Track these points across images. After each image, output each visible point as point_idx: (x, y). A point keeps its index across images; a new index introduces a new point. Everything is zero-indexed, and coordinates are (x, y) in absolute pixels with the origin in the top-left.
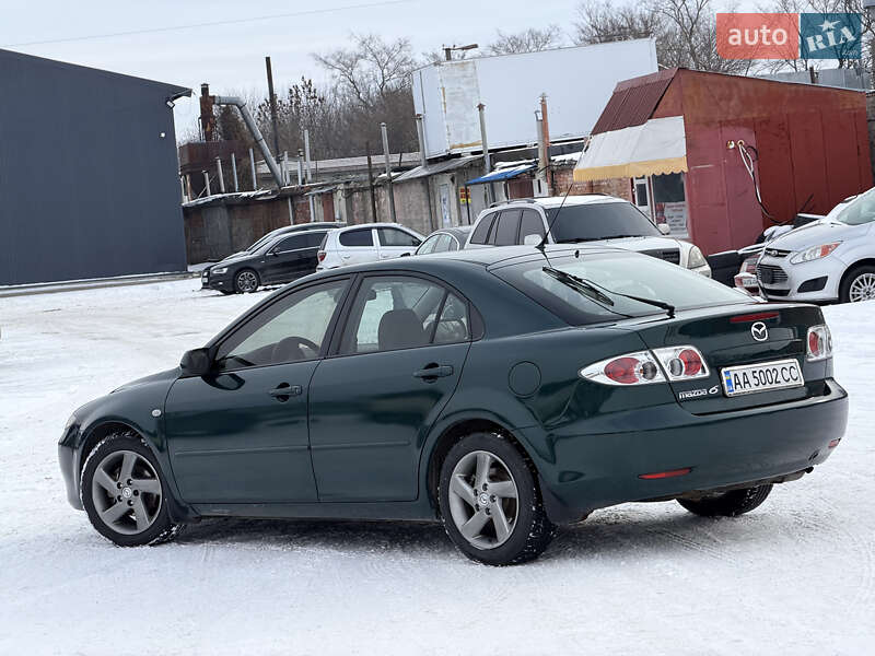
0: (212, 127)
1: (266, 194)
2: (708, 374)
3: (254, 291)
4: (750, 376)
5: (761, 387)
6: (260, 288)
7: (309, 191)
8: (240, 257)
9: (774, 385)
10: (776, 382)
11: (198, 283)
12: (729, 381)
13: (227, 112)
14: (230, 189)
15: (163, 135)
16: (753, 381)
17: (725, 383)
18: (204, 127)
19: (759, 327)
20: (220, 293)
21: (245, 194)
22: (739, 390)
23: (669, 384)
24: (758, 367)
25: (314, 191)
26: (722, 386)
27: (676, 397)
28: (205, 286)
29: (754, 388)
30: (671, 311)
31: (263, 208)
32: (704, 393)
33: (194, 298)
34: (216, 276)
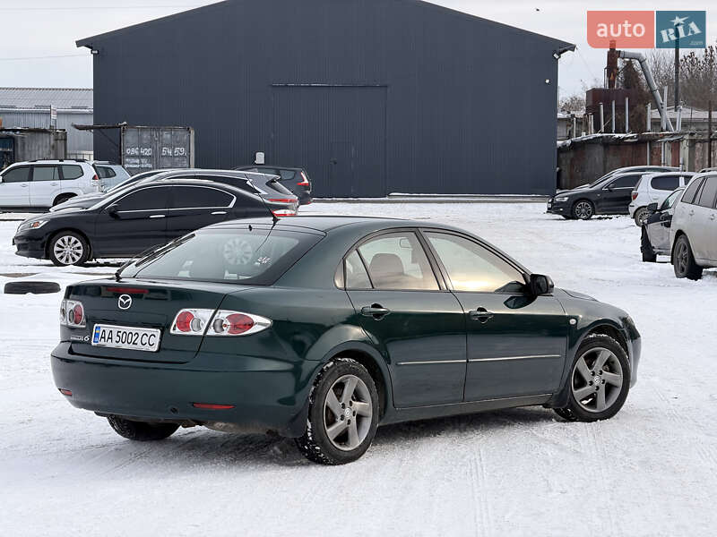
0: (614, 76)
1: (632, 138)
2: (85, 325)
3: (589, 218)
4: (115, 334)
6: (593, 217)
7: (661, 138)
8: (586, 188)
9: (131, 346)
10: (134, 344)
11: (544, 206)
12: (97, 335)
13: (629, 65)
14: (608, 130)
15: (547, 81)
16: (115, 338)
17: (93, 335)
18: (609, 75)
19: (125, 298)
20: (562, 218)
21: (617, 136)
22: (102, 342)
24: (124, 328)
25: (666, 139)
28: (549, 210)
29: (114, 344)
31: (630, 149)
32: (81, 338)
33: (539, 219)
34: (559, 203)
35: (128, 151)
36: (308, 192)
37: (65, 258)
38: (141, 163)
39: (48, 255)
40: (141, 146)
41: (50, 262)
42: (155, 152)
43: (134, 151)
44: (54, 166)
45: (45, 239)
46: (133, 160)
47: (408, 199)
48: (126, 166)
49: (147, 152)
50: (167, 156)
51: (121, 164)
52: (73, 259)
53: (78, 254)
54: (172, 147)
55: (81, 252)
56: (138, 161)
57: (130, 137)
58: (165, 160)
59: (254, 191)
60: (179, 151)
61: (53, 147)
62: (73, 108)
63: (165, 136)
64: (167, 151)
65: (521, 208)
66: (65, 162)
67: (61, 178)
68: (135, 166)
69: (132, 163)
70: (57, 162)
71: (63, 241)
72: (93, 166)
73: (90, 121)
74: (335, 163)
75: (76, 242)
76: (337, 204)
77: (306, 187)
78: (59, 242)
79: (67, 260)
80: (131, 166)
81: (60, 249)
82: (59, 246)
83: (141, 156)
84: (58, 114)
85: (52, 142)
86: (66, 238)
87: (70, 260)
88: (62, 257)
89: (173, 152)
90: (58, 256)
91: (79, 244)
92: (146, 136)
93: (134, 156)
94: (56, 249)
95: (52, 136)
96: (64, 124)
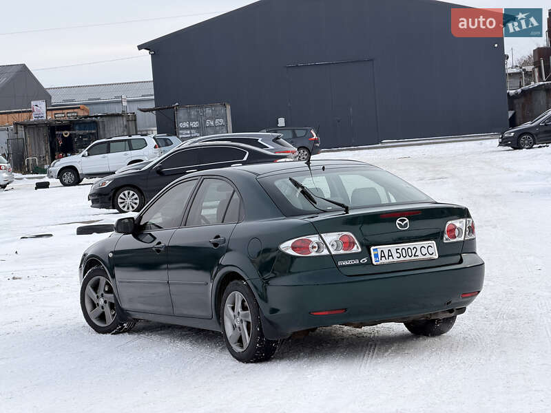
2: (360, 250)
3: (531, 148)
4: (394, 252)
5: (402, 259)
6: (535, 146)
8: (528, 124)
9: (413, 258)
10: (415, 256)
12: (376, 256)
15: (496, 46)
16: (396, 255)
17: (373, 256)
18: (549, 36)
19: (402, 221)
20: (510, 148)
22: (384, 261)
23: (331, 256)
24: (400, 246)
26: (371, 258)
27: (336, 264)
29: (396, 260)
30: (347, 210)
32: (357, 262)
33: (493, 151)
34: (507, 138)
35: (181, 125)
36: (318, 145)
37: (126, 207)
38: (191, 133)
39: (114, 206)
40: (190, 120)
41: (116, 211)
42: (201, 124)
43: (186, 125)
44: (125, 140)
45: (111, 194)
46: (185, 132)
47: (396, 144)
48: (180, 136)
49: (195, 124)
50: (210, 126)
51: (176, 135)
52: (133, 207)
53: (136, 204)
54: (213, 119)
55: (138, 201)
56: (189, 132)
57: (181, 114)
58: (209, 130)
59: (263, 147)
60: (220, 121)
61: (126, 126)
62: (143, 96)
63: (207, 111)
64: (210, 123)
65: (481, 144)
66: (133, 137)
67: (131, 149)
68: (187, 136)
69: (184, 134)
70: (127, 138)
71: (124, 195)
72: (154, 138)
73: (152, 105)
74: (339, 122)
75: (133, 195)
76: (341, 152)
77: (316, 141)
78: (121, 195)
79: (128, 208)
80: (184, 136)
81: (122, 201)
82: (121, 198)
83: (191, 128)
84: (128, 101)
85: (125, 123)
86: (126, 192)
87: (131, 208)
88: (124, 207)
89: (215, 124)
90: (121, 206)
91: (136, 196)
92: (193, 112)
93: (186, 129)
94: (120, 200)
95: (125, 118)
96: (134, 108)
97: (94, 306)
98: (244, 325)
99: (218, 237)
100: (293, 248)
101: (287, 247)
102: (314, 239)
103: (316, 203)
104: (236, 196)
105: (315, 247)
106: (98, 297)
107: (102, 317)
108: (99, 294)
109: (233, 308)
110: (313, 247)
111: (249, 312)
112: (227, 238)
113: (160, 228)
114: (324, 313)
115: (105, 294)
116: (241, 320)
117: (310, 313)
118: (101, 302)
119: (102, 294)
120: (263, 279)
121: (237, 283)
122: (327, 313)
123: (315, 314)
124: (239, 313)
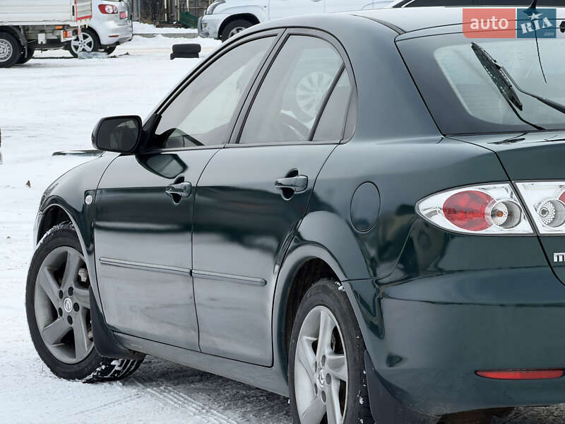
23: (538, 236)
27: (549, 259)
97: (54, 313)
98: (335, 387)
99: (293, 173)
100: (449, 212)
101: (433, 208)
102: (499, 193)
103: (521, 108)
104: (345, 80)
105: (500, 214)
106: (61, 294)
107: (68, 341)
108: (65, 289)
109: (315, 346)
110: (496, 214)
111: (344, 357)
112: (311, 178)
113: (198, 143)
114: (511, 375)
115: (76, 290)
116: (328, 376)
117: (476, 372)
118: (67, 306)
119: (71, 290)
120: (376, 282)
121: (324, 287)
122: (516, 375)
123: (489, 375)
124: (324, 357)
